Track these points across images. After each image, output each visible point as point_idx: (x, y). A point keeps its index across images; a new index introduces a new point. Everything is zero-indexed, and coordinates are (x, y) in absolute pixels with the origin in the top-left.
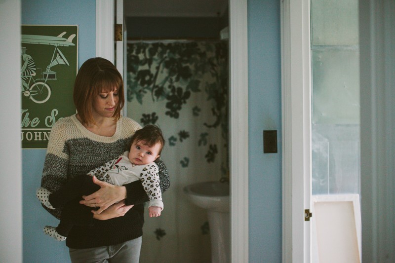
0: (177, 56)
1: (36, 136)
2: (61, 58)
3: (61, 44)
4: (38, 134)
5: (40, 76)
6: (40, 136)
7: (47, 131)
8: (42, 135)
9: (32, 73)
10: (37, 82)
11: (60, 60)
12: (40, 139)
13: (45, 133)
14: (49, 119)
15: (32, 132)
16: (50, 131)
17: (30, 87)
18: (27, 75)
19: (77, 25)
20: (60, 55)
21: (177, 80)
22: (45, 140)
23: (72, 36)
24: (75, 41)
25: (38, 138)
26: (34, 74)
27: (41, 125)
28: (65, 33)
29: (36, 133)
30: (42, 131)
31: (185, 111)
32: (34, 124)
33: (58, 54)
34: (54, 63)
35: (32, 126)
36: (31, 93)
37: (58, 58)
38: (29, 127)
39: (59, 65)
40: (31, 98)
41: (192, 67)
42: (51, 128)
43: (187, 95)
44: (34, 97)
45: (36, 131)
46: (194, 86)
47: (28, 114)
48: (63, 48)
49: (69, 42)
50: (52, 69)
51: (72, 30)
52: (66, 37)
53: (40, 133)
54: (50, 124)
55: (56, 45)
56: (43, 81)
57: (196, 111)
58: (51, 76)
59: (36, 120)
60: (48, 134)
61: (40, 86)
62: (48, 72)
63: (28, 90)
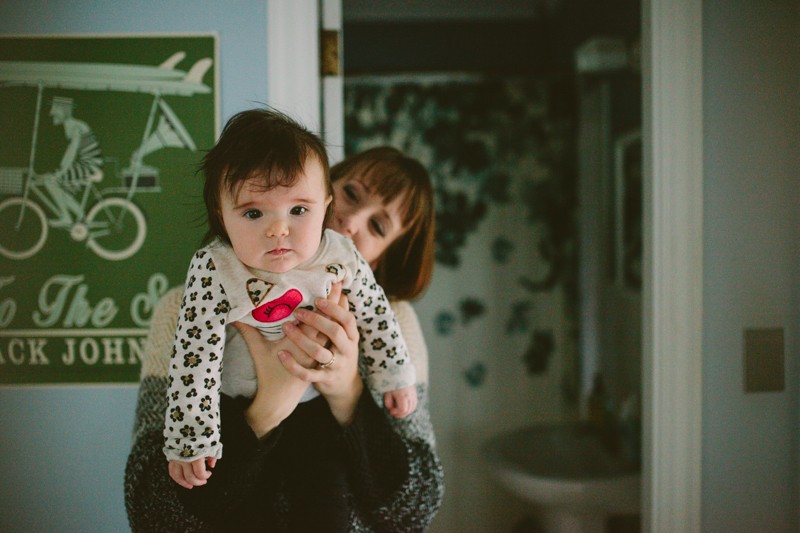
0: (453, 116)
1: (108, 351)
2: (172, 128)
3: (172, 88)
4: (113, 346)
5: (113, 181)
6: (118, 351)
7: (138, 338)
8: (126, 349)
9: (92, 173)
10: (106, 197)
11: (170, 135)
12: (120, 360)
13: (133, 343)
14: (142, 304)
15: (99, 339)
16: (145, 337)
17: (87, 211)
18: (77, 177)
19: (213, 33)
20: (168, 121)
21: (455, 173)
22: (133, 360)
23: (202, 66)
24: (209, 78)
25: (114, 356)
26: (98, 176)
27: (122, 320)
28: (179, 57)
29: (107, 343)
30: (125, 338)
31: (475, 249)
32: (103, 318)
33: (162, 119)
34: (151, 144)
35: (96, 321)
36: (92, 230)
37: (163, 127)
38: (89, 325)
39: (167, 151)
40: (92, 244)
41: (490, 141)
42: (147, 328)
43: (480, 211)
44: (100, 241)
45: (107, 337)
46: (497, 189)
47: (83, 290)
48: (175, 101)
49: (192, 82)
50: (148, 160)
51: (200, 48)
52: (185, 66)
53: (119, 343)
54: (146, 315)
55: (156, 92)
56: (123, 196)
57: (501, 250)
58: (145, 181)
59: (108, 308)
60: (140, 345)
61: (116, 210)
62: (137, 168)
63: (83, 222)
